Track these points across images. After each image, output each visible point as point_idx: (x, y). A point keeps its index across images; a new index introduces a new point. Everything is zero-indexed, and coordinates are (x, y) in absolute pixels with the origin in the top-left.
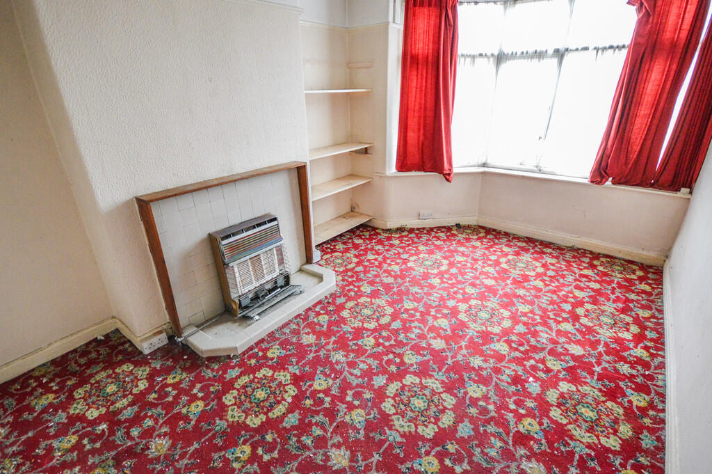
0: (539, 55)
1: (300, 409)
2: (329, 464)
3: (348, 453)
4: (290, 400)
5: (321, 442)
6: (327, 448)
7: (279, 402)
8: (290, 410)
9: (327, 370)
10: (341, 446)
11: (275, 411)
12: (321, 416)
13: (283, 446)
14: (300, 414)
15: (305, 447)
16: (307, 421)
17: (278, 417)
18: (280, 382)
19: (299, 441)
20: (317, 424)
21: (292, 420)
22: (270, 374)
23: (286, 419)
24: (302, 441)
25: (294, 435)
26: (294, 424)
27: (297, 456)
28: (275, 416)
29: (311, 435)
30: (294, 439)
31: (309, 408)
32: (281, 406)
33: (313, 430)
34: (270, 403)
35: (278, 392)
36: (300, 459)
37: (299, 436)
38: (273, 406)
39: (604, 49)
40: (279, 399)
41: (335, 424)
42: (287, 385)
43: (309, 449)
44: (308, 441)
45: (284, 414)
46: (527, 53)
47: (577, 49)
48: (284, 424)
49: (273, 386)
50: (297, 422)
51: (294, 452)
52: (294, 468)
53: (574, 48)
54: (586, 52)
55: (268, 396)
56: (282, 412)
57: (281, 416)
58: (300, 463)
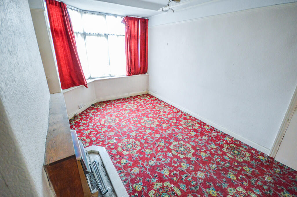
0: (99, 35)
1: (178, 182)
2: (203, 178)
3: (199, 172)
4: (172, 185)
5: (194, 179)
6: (197, 178)
7: (173, 190)
8: (178, 186)
9: (158, 168)
10: (196, 173)
11: (177, 192)
12: (183, 176)
13: (195, 192)
14: (180, 183)
15: (196, 184)
16: (184, 181)
17: (181, 192)
18: (161, 187)
19: (193, 186)
20: (186, 178)
21: (183, 187)
22: (154, 192)
23: (182, 189)
24: (194, 185)
25: (191, 187)
26: (185, 186)
27: (200, 188)
28: (180, 193)
29: (191, 181)
30: (192, 187)
31: (178, 179)
32: (175, 190)
33: (189, 180)
34: (172, 194)
35: (167, 190)
36: (201, 187)
37: (191, 186)
38: (174, 193)
39: (119, 35)
40: (171, 190)
41: (187, 173)
42: (163, 185)
43: (197, 183)
44: (193, 183)
45: (179, 189)
46: (95, 34)
47: (111, 35)
48: (184, 190)
49: (162, 191)
50: (184, 185)
51: (198, 188)
52: (205, 190)
53: (110, 34)
54: (114, 36)
55: (168, 194)
56: (178, 189)
57: (180, 191)
58: (203, 187)
